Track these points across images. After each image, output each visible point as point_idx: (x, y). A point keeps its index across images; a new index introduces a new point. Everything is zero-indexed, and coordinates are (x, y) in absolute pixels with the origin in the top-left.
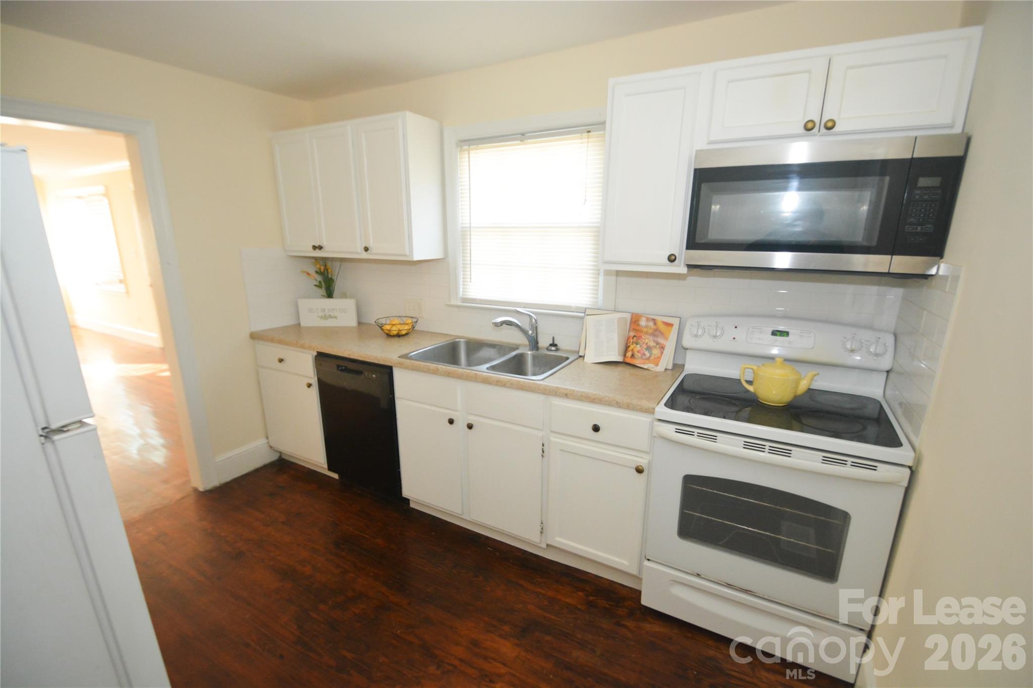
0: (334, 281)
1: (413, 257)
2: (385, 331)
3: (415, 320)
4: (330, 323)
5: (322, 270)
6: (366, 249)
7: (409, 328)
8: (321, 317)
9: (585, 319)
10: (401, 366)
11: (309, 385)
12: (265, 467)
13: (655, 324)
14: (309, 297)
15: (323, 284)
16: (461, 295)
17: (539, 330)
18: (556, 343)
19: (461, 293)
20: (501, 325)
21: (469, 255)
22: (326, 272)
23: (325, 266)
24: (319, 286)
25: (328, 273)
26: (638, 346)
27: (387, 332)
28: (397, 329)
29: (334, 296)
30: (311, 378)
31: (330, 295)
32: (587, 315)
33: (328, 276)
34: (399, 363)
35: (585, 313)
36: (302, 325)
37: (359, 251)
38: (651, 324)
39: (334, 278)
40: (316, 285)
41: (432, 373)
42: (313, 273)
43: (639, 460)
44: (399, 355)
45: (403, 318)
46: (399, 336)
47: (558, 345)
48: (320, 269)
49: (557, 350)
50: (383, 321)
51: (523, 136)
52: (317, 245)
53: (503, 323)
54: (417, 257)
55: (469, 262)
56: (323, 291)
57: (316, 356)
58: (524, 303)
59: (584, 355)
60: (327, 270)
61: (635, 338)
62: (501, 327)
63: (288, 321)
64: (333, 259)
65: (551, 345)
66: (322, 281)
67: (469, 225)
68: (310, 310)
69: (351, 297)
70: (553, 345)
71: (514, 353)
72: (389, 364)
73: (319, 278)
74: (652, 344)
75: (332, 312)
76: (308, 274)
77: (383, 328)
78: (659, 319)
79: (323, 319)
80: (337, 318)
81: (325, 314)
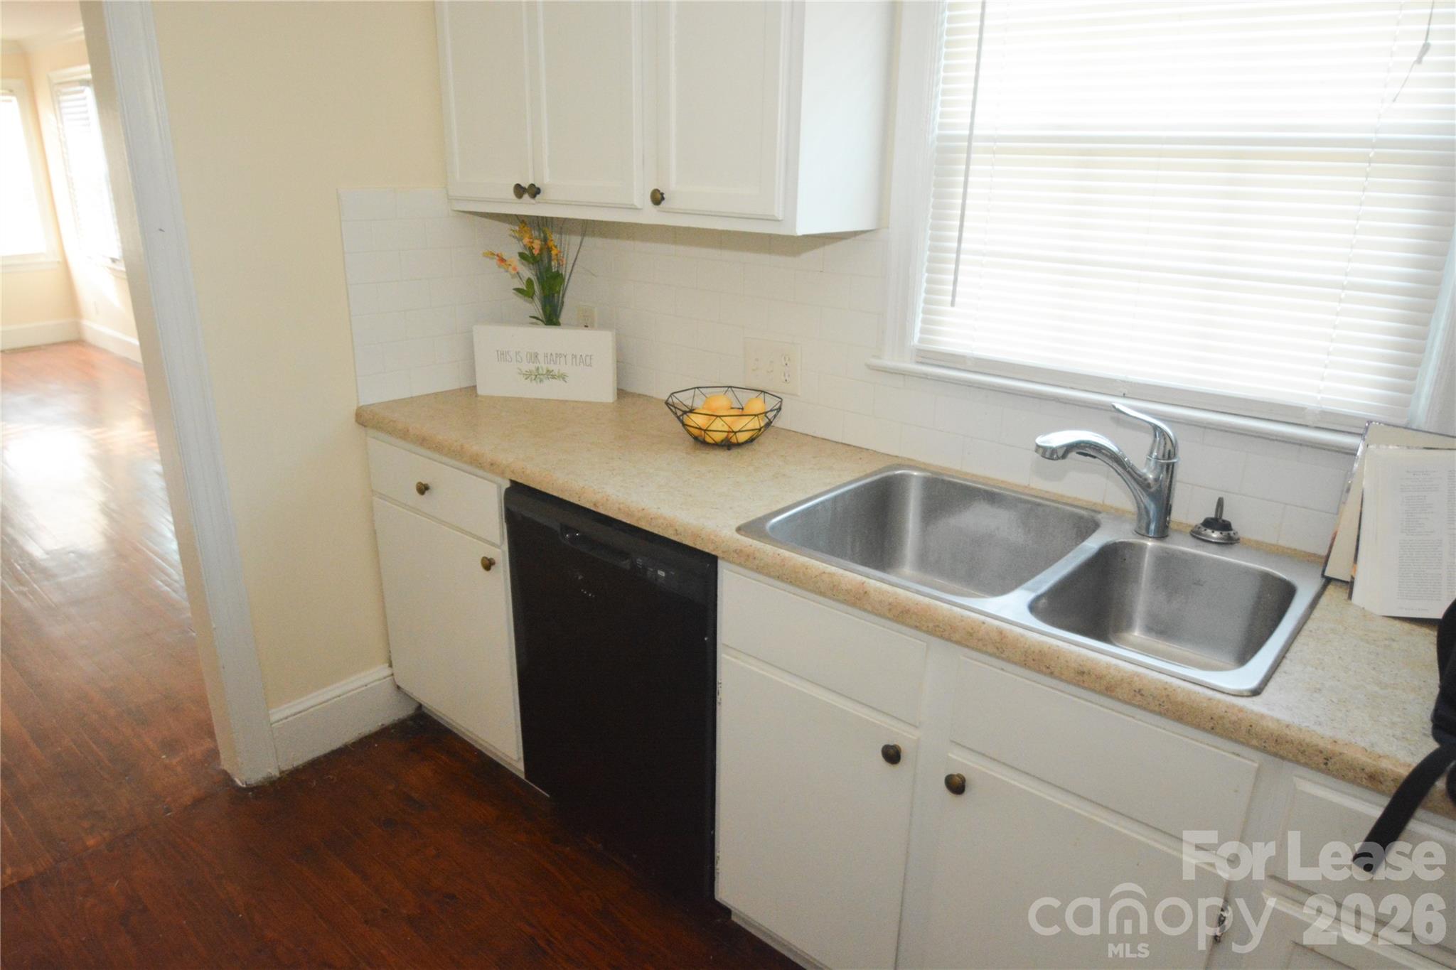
0: (564, 280)
1: (794, 226)
2: (691, 430)
3: (772, 403)
4: (549, 390)
5: (536, 252)
6: (658, 198)
7: (758, 427)
8: (528, 375)
10: (746, 561)
11: (488, 564)
12: (383, 734)
14: (501, 320)
15: (536, 287)
16: (916, 338)
17: (1180, 474)
18: (1226, 516)
19: (917, 335)
20: (1064, 456)
21: (957, 223)
22: (545, 254)
23: (545, 240)
24: (525, 293)
25: (550, 260)
27: (696, 432)
28: (726, 429)
29: (562, 319)
30: (493, 545)
31: (551, 317)
33: (550, 266)
34: (738, 552)
36: (481, 391)
37: (637, 203)
39: (566, 271)
40: (518, 290)
41: (845, 602)
42: (515, 260)
44: (741, 522)
45: (738, 393)
46: (727, 445)
47: (1233, 526)
48: (531, 249)
49: (1230, 541)
50: (686, 399)
52: (525, 184)
53: (1070, 448)
54: (804, 227)
55: (955, 245)
56: (535, 308)
57: (508, 491)
58: (1124, 383)
59: (1353, 578)
60: (549, 250)
62: (1061, 462)
63: (447, 380)
64: (563, 225)
65: (1209, 524)
66: (534, 278)
67: (967, 132)
68: (502, 355)
69: (604, 326)
70: (1217, 523)
71: (1093, 544)
72: (708, 549)
73: (527, 273)
75: (555, 363)
76: (502, 260)
77: (686, 419)
79: (531, 380)
80: (567, 379)
81: (536, 366)
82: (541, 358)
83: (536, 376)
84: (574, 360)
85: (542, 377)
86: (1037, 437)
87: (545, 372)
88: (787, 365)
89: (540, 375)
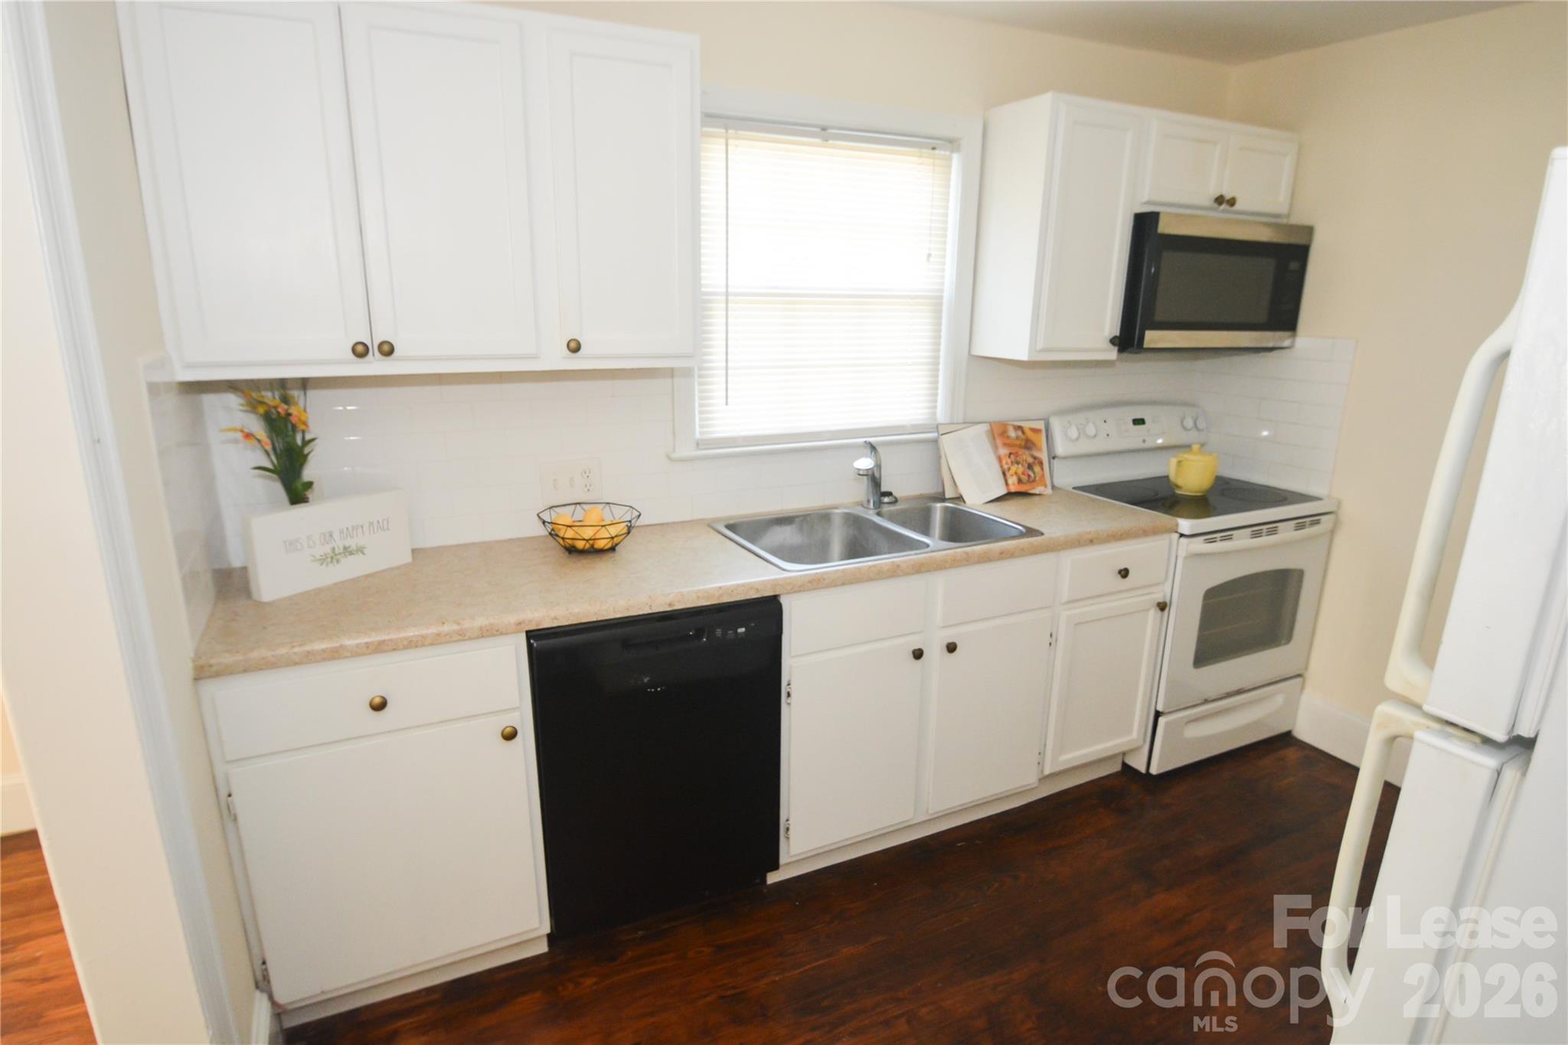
4: (345, 571)
6: (575, 346)
8: (323, 560)
9: (940, 442)
11: (510, 736)
13: (1023, 433)
16: (697, 433)
21: (720, 350)
24: (273, 470)
26: (1020, 466)
32: (942, 434)
35: (938, 432)
36: (265, 597)
37: (540, 350)
38: (1020, 433)
40: (261, 468)
43: (1153, 596)
49: (896, 501)
51: (823, 132)
52: (373, 342)
55: (720, 364)
61: (1012, 456)
67: (724, 290)
74: (1030, 460)
75: (352, 537)
76: (247, 435)
78: (1026, 425)
79: (327, 565)
80: (365, 551)
81: (331, 546)
82: (336, 536)
83: (332, 558)
84: (371, 528)
85: (339, 557)
86: (852, 464)
87: (342, 550)
88: (588, 477)
89: (336, 555)
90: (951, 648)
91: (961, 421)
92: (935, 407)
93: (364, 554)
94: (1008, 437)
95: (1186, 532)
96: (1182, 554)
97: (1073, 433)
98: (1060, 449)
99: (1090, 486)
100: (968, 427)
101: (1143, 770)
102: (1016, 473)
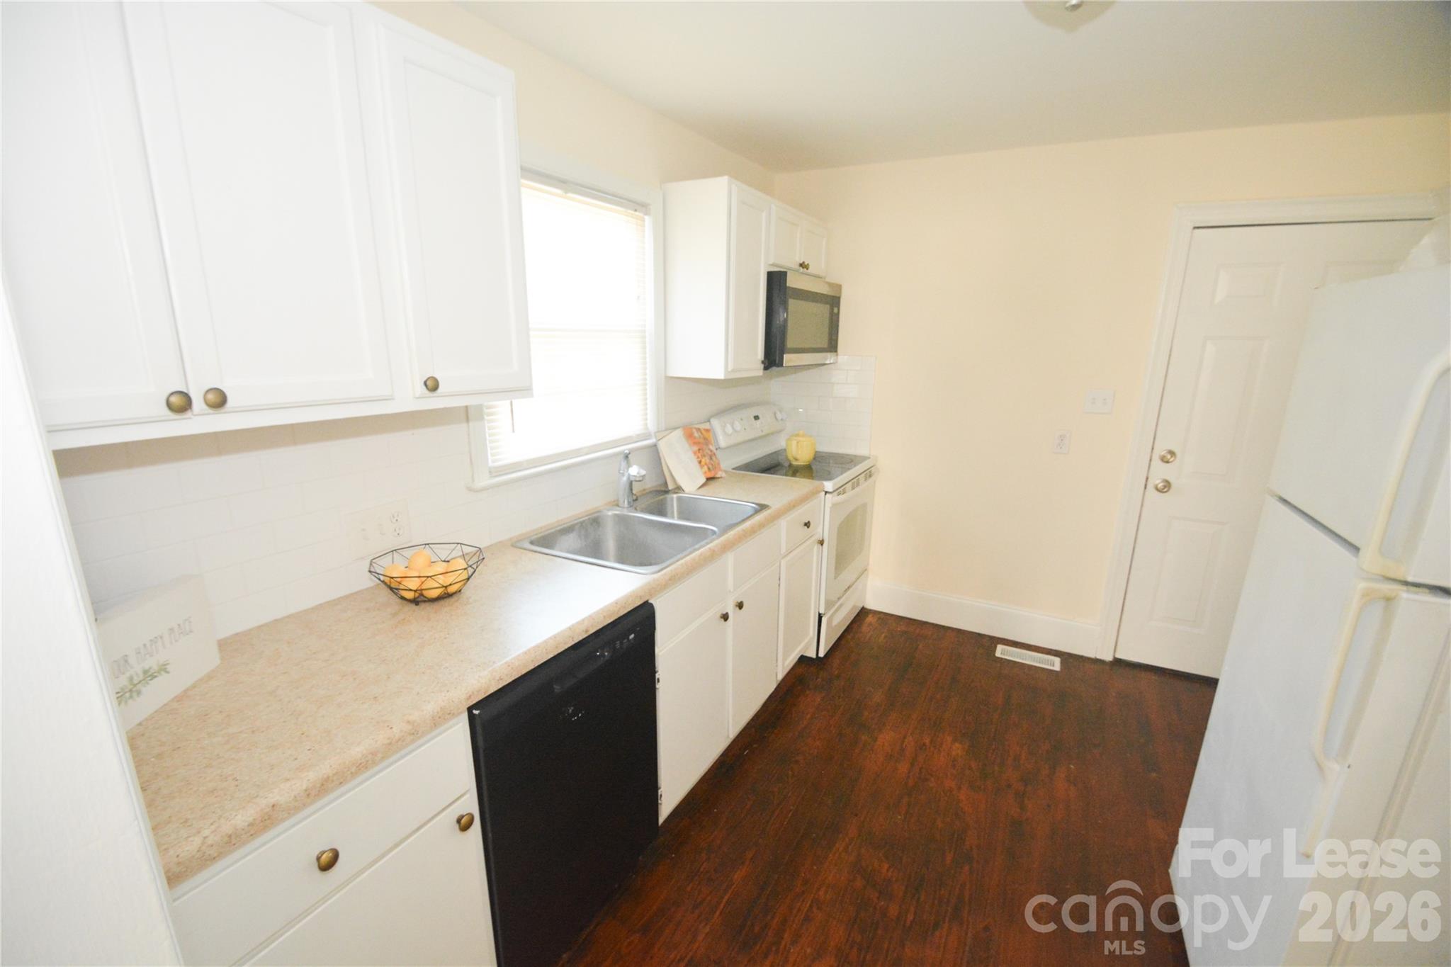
8: (120, 697)
9: (657, 446)
13: (701, 433)
16: (490, 462)
19: (490, 459)
26: (706, 458)
32: (657, 440)
35: (655, 439)
38: (699, 433)
61: (700, 451)
74: (710, 453)
75: (151, 655)
78: (701, 426)
79: (126, 701)
80: (169, 668)
81: (128, 674)
82: (132, 660)
83: (131, 691)
84: (172, 635)
85: (139, 686)
87: (141, 677)
88: (397, 520)
89: (135, 685)
90: (740, 606)
91: (663, 429)
92: (646, 419)
93: (168, 672)
94: (695, 438)
95: (831, 490)
96: (828, 505)
97: (729, 429)
98: (723, 442)
99: (739, 467)
100: (671, 432)
101: (814, 656)
102: (706, 464)
